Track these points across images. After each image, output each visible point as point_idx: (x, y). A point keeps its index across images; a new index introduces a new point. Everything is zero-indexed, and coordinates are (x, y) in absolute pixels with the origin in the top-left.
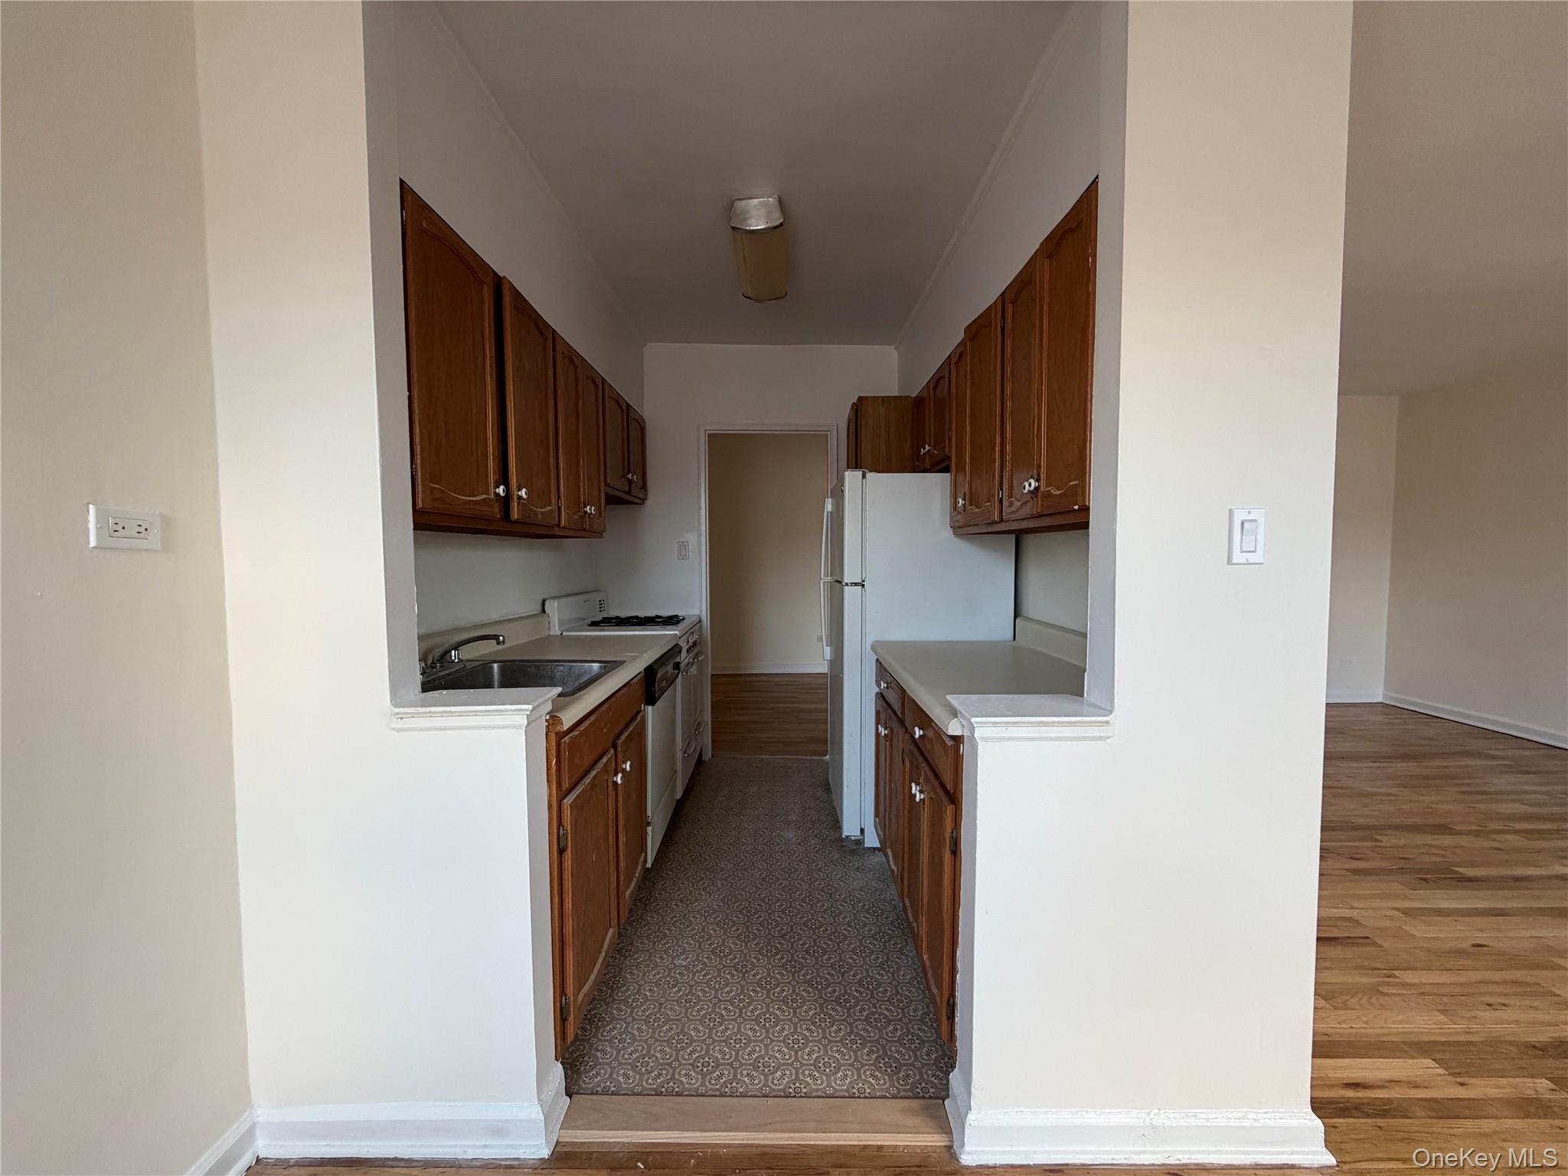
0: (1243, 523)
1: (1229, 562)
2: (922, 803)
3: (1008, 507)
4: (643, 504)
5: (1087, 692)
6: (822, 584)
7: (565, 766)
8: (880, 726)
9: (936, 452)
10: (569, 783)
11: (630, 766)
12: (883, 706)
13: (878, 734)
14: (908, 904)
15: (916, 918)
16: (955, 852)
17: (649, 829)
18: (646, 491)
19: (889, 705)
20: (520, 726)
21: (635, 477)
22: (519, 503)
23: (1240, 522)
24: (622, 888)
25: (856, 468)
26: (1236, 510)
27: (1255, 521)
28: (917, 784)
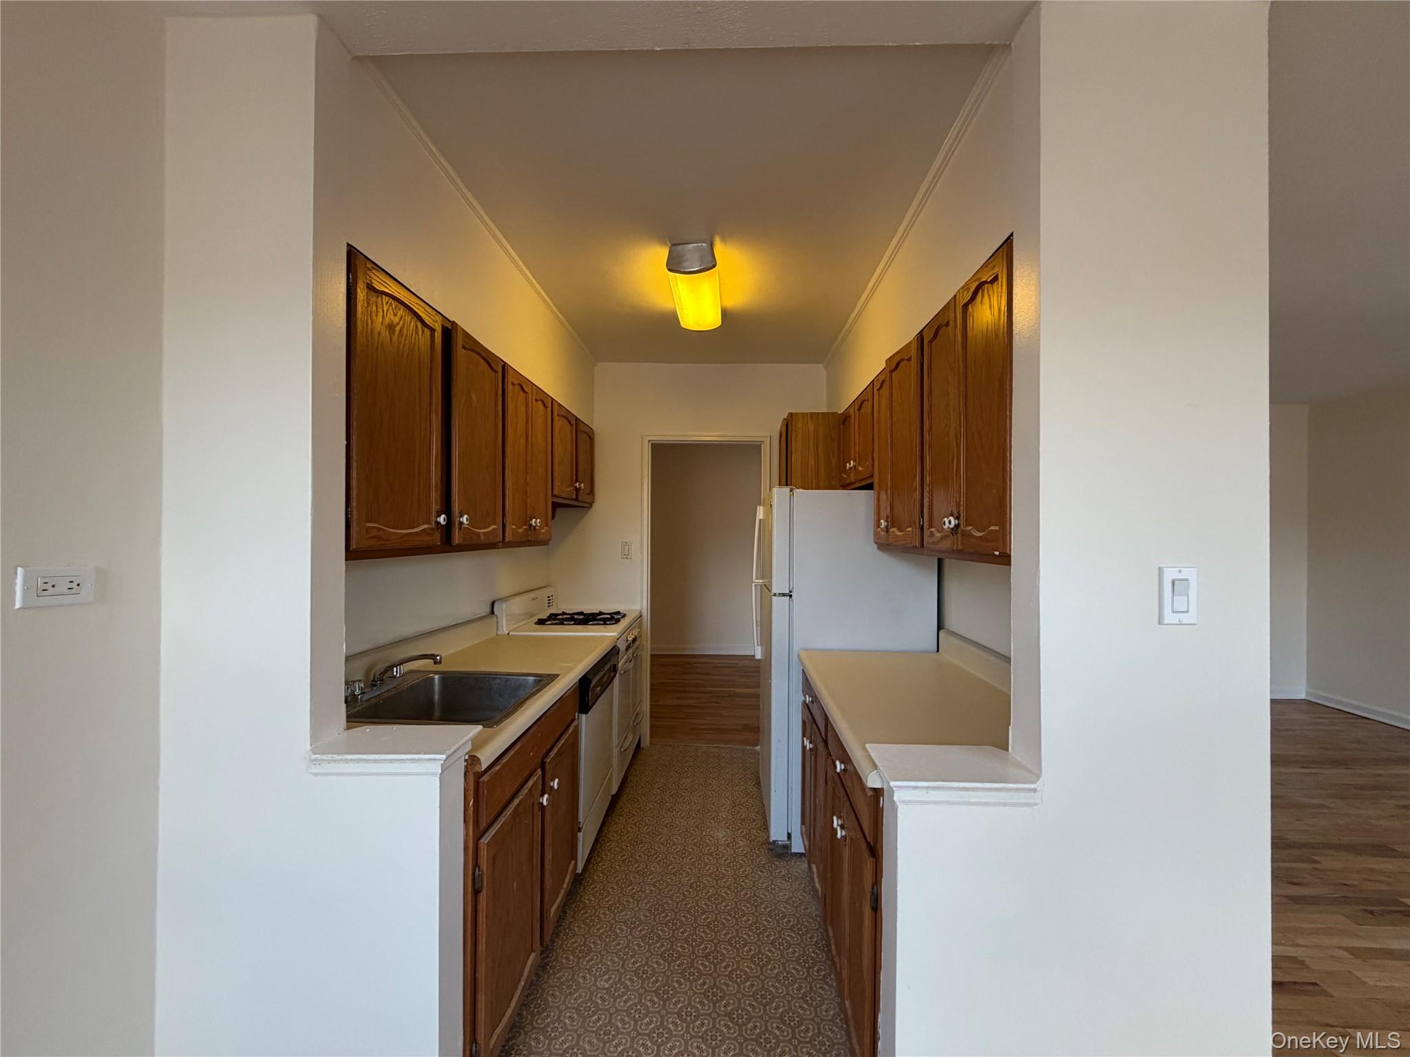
0: (1173, 583)
1: (1160, 622)
2: (844, 839)
3: (929, 536)
4: (591, 507)
5: (1012, 746)
6: (753, 588)
7: (483, 805)
8: (805, 739)
9: (861, 469)
10: (486, 822)
11: (558, 784)
12: (808, 718)
13: (804, 747)
14: (831, 934)
15: (839, 953)
16: (876, 908)
17: (580, 835)
18: (593, 495)
19: (814, 720)
20: (434, 774)
21: (582, 485)
22: (460, 529)
23: (1170, 581)
24: (546, 907)
25: (787, 485)
26: (1165, 569)
27: (1187, 580)
28: (839, 818)
